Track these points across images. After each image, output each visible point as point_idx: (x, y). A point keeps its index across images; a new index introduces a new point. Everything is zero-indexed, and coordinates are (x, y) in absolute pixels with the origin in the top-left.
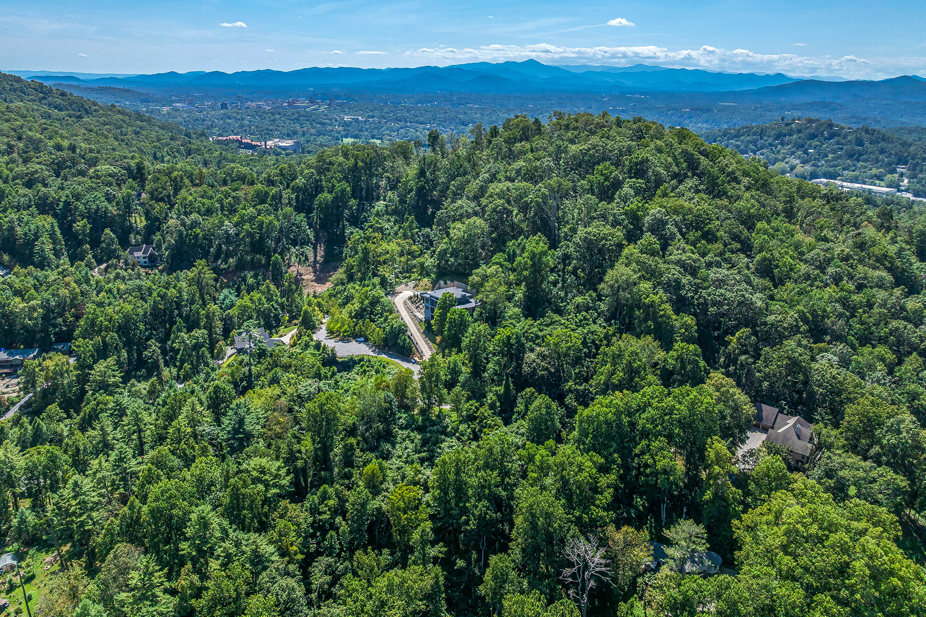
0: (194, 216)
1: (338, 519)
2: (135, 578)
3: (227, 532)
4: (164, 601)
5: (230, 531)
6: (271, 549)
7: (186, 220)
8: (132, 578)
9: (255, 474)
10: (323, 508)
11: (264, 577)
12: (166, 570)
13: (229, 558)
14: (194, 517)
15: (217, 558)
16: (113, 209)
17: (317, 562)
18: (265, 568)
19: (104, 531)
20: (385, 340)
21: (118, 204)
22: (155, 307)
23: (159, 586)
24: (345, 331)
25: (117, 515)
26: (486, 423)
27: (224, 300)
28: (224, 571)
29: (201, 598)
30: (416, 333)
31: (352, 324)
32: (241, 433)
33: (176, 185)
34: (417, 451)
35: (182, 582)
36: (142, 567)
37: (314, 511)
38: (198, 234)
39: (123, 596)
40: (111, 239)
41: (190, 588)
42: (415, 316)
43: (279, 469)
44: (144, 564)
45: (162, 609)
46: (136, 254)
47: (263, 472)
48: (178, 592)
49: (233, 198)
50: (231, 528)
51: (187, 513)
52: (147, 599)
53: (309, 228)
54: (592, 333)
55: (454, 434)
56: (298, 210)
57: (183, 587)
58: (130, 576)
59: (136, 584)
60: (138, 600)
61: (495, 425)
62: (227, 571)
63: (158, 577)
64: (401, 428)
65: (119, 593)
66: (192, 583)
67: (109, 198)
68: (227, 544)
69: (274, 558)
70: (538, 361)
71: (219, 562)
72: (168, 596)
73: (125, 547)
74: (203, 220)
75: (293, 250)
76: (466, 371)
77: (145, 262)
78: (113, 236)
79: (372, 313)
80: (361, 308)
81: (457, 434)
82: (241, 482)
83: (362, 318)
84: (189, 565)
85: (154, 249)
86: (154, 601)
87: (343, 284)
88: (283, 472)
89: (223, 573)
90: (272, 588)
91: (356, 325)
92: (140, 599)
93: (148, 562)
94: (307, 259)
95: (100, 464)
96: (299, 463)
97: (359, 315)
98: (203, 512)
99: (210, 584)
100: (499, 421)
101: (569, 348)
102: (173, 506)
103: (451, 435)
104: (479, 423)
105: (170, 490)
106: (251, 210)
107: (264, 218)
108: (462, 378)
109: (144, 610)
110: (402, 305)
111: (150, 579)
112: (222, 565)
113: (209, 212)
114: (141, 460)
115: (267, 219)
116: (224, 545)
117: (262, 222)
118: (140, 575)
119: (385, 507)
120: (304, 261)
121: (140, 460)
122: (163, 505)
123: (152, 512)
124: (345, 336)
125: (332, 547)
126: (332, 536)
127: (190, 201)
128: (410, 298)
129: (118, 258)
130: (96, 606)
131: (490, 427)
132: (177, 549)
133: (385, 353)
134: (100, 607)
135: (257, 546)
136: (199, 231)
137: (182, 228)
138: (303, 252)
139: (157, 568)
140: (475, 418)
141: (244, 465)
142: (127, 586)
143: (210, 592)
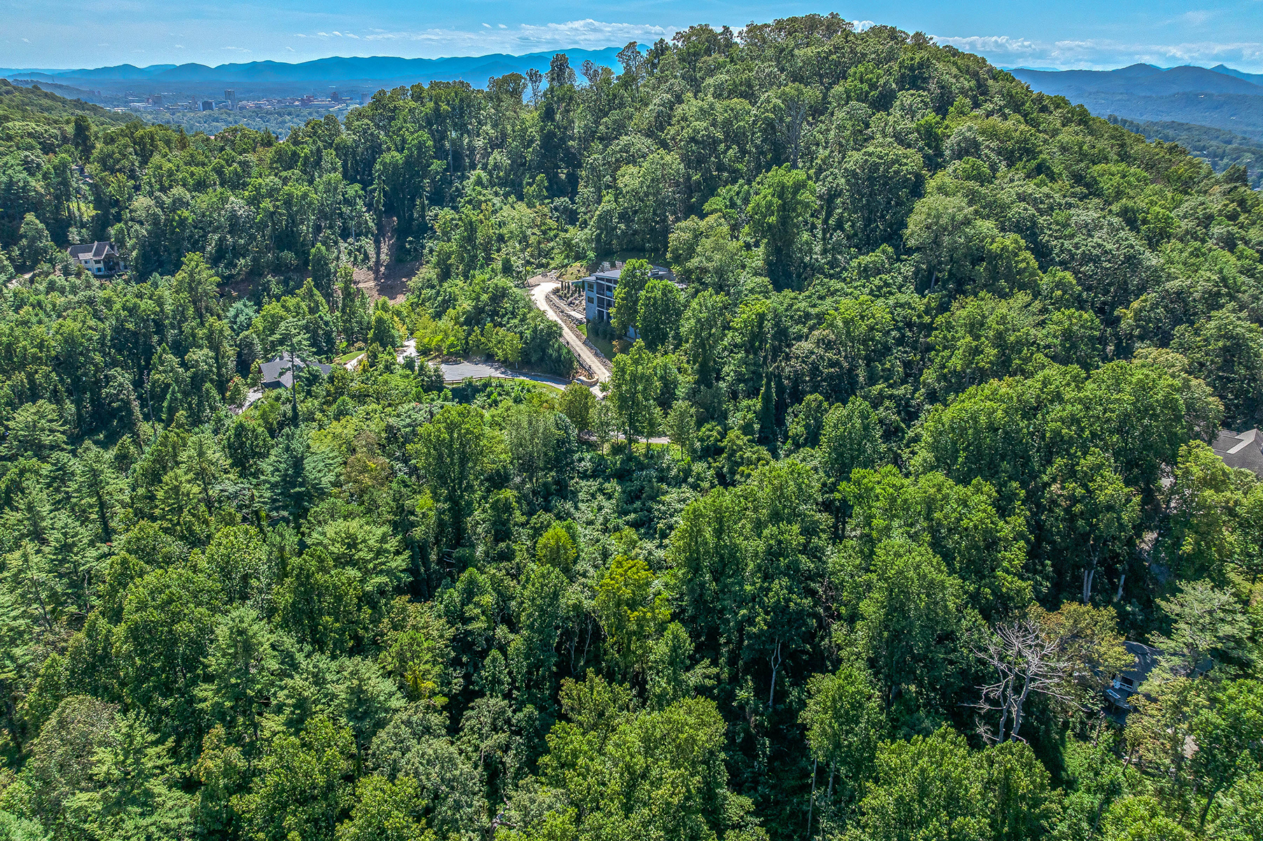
0: (177, 191)
1: (501, 631)
2: (105, 762)
3: (292, 657)
4: (170, 804)
5: (300, 657)
6: (388, 685)
7: (165, 198)
8: (99, 761)
9: (337, 549)
10: (471, 611)
11: (382, 740)
12: (170, 743)
13: (303, 709)
14: (222, 632)
15: (279, 709)
16: (37, 184)
17: (473, 708)
18: (381, 724)
19: (39, 679)
20: (525, 353)
21: (45, 177)
22: (119, 330)
23: (157, 775)
24: (452, 346)
25: (64, 649)
26: (741, 457)
27: (236, 316)
28: (296, 734)
29: (249, 791)
30: (572, 339)
31: (462, 335)
32: (301, 485)
33: (143, 150)
34: (622, 513)
35: (209, 763)
36: (120, 738)
37: (456, 616)
38: (186, 219)
39: (82, 798)
40: (38, 231)
41: (225, 774)
42: (569, 316)
43: (383, 539)
44: (124, 730)
45: (169, 820)
46: (82, 256)
47: (352, 544)
48: (200, 783)
49: (239, 163)
50: (301, 650)
51: (206, 631)
52: (134, 801)
53: (368, 211)
54: (902, 306)
55: (685, 481)
56: (349, 177)
57: (209, 773)
58: (94, 759)
59: (108, 773)
60: (115, 807)
61: (759, 459)
62: (303, 733)
63: (154, 756)
64: (584, 476)
65: (74, 794)
66: (227, 763)
67: (30, 168)
68: (298, 681)
69: (395, 703)
70: (821, 351)
71: (282, 718)
72: (179, 793)
73: (81, 702)
74: (193, 197)
75: (342, 245)
76: (685, 381)
77: (99, 270)
78: (41, 226)
79: (495, 313)
80: (475, 307)
81: (690, 480)
82: (314, 563)
83: (478, 323)
84: (219, 730)
85: (112, 247)
86: (148, 804)
87: (433, 287)
88: (392, 544)
89: (292, 738)
90: (403, 761)
91: (469, 334)
92: (118, 803)
93: (131, 727)
94: (367, 257)
95: (25, 557)
96: (418, 533)
97: (473, 319)
98: (242, 621)
99: (267, 762)
100: (764, 452)
101: (872, 329)
102: (176, 618)
103: (678, 482)
104: (729, 458)
105: (169, 587)
106: (271, 180)
107: (293, 189)
108: (681, 391)
109: (129, 825)
110: (544, 303)
111: (137, 762)
112: (289, 723)
113: (201, 186)
114: (106, 550)
115: (297, 189)
116: (290, 682)
117: (290, 195)
118: (116, 754)
119: (588, 604)
120: (363, 261)
121: (105, 548)
122: (157, 616)
123: (134, 633)
124: (450, 354)
125: (496, 681)
126: (494, 660)
127: (170, 170)
128: (556, 291)
129: (52, 261)
130: (25, 822)
131: (750, 462)
132: (192, 700)
133: (524, 375)
134: (36, 826)
135: (360, 680)
136: (186, 213)
137: (158, 211)
138: (361, 247)
139: (152, 737)
140: (720, 451)
141: (315, 535)
142: (90, 778)
143: (271, 780)
